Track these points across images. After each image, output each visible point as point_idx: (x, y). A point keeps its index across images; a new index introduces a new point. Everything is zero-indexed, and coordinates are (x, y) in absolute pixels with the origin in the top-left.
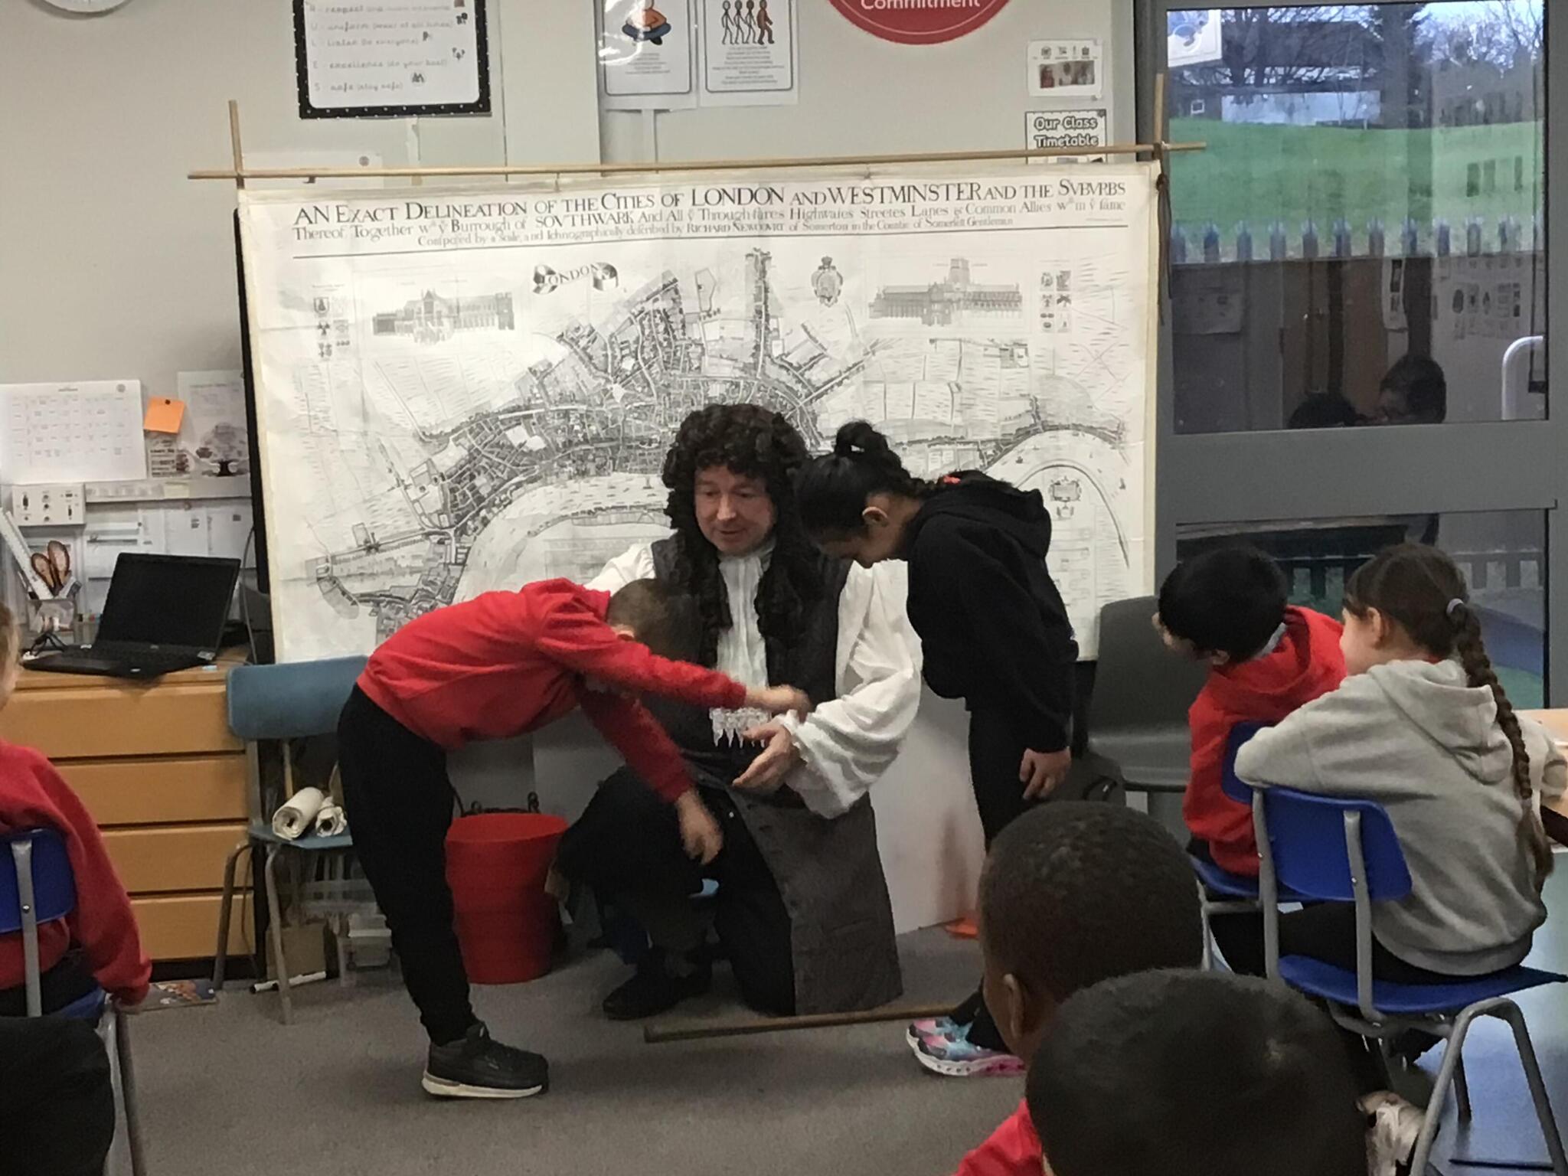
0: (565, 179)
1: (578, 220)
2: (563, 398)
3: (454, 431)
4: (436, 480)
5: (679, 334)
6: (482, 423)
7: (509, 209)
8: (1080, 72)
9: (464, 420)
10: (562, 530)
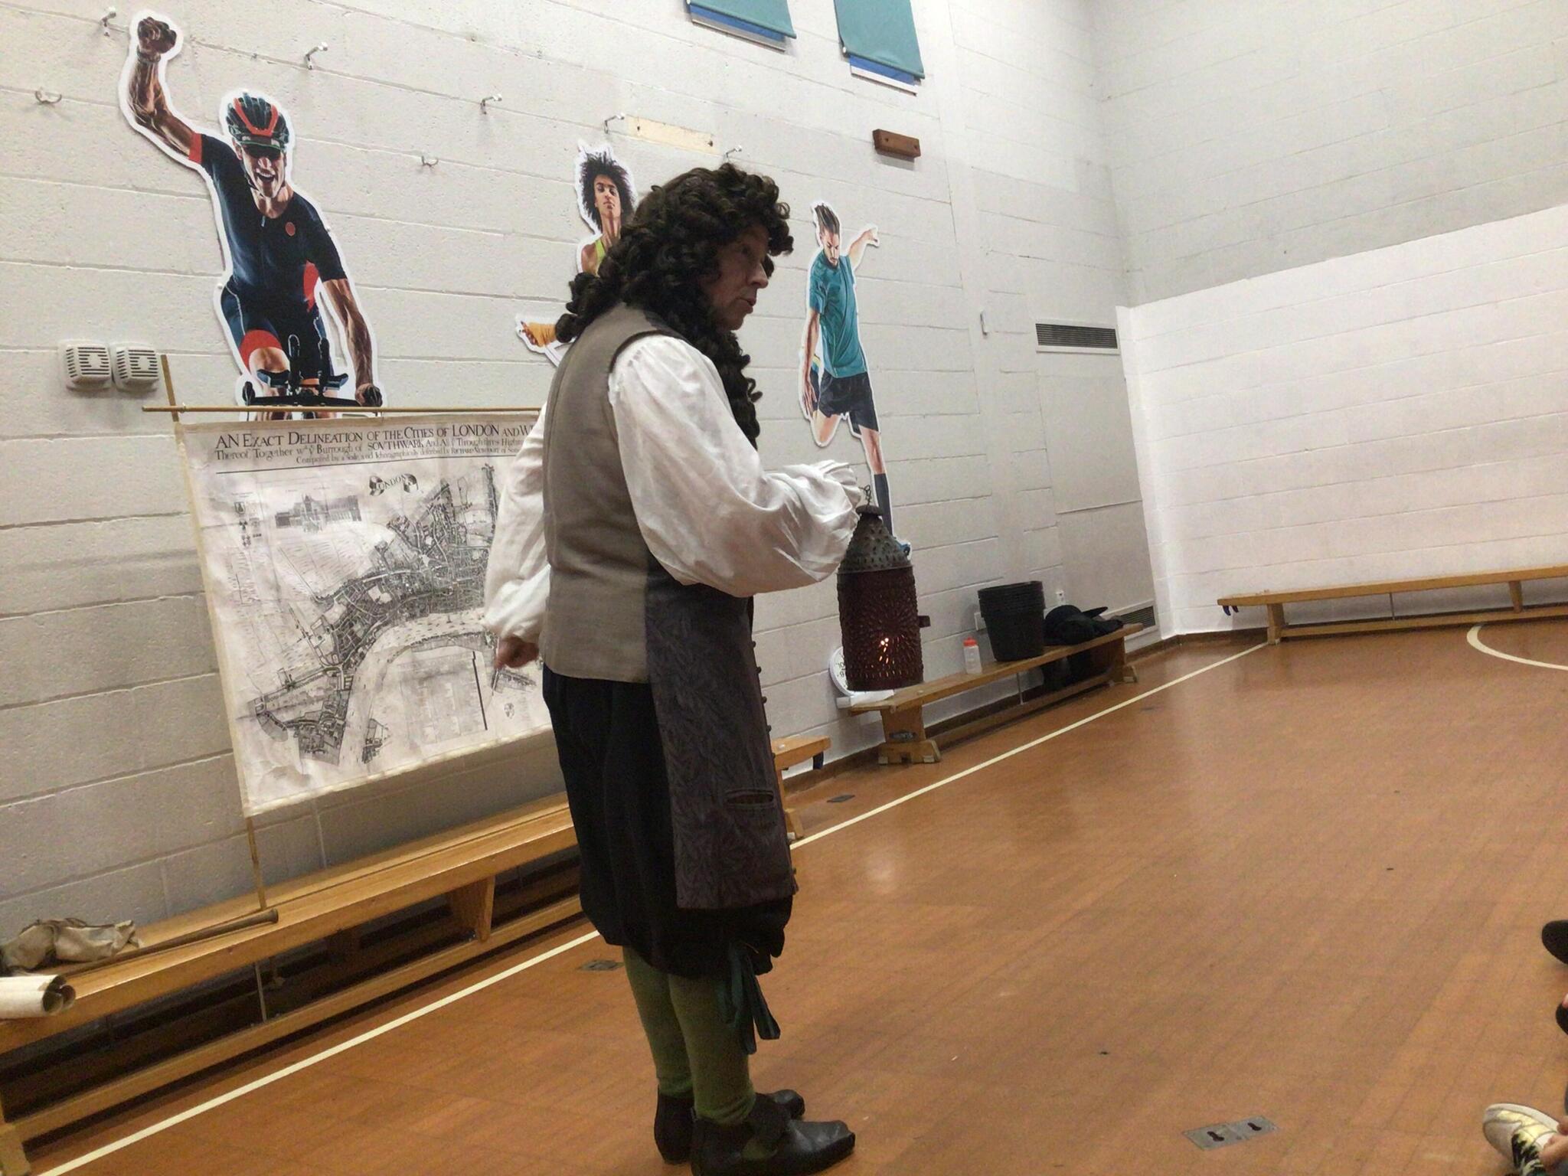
2: (398, 565)
3: (335, 594)
4: (328, 630)
5: (452, 520)
6: (352, 586)
7: (352, 437)
9: (340, 586)
10: (405, 658)
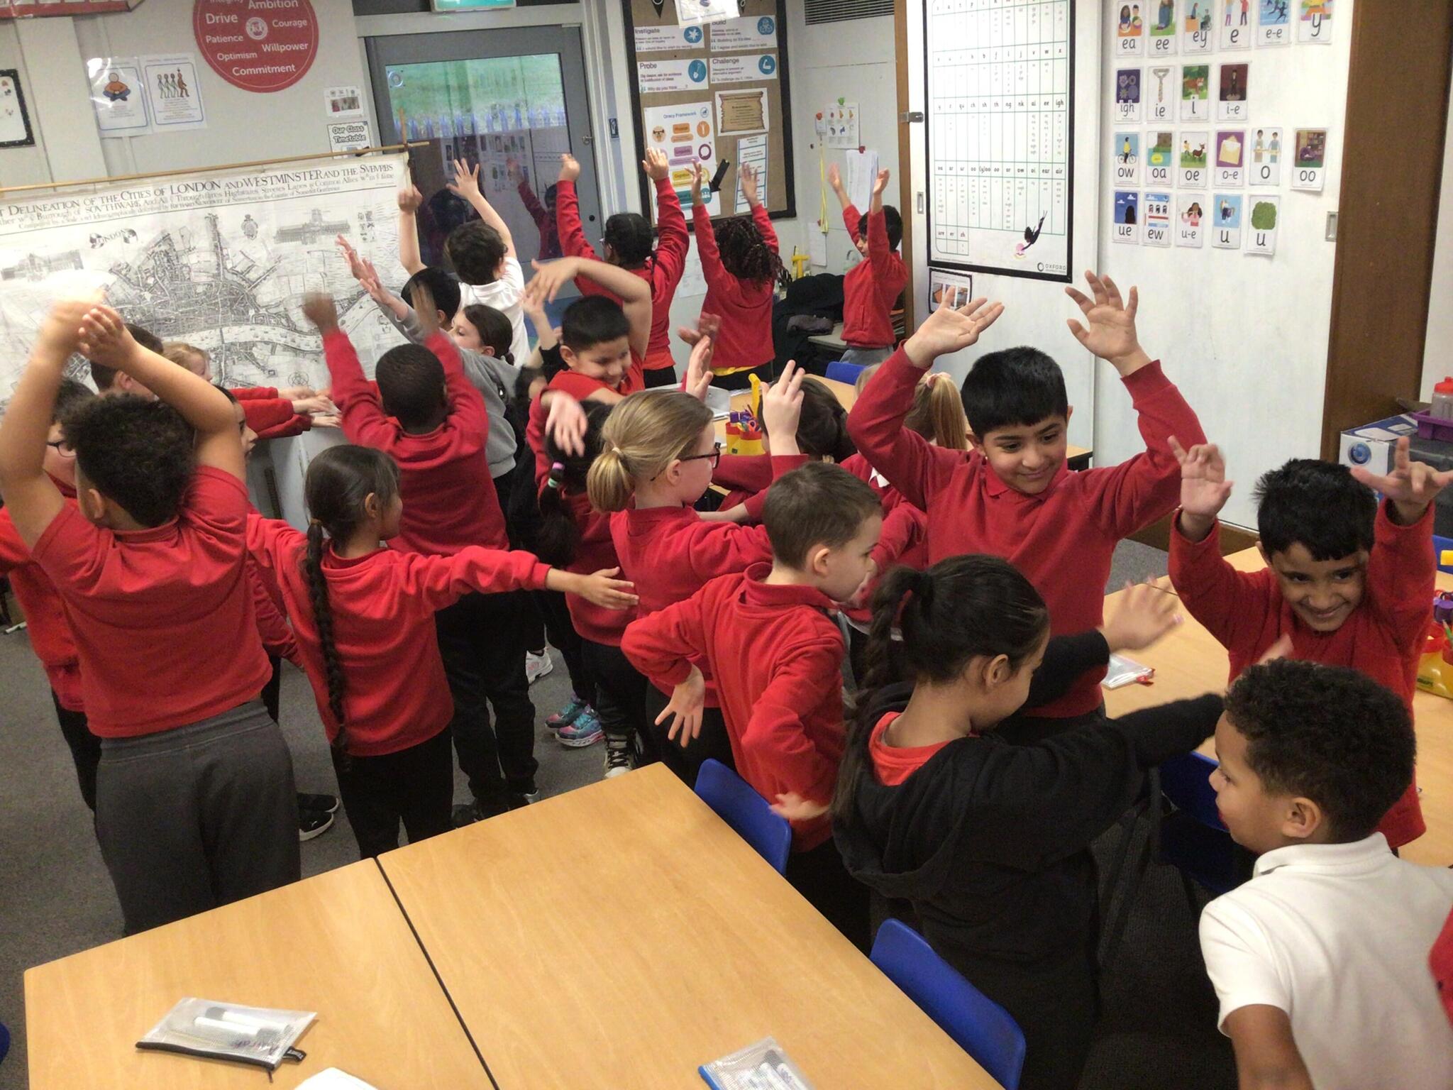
0: (99, 186)
1: (109, 207)
2: (118, 303)
5: (175, 262)
7: (69, 205)
8: (352, 103)
